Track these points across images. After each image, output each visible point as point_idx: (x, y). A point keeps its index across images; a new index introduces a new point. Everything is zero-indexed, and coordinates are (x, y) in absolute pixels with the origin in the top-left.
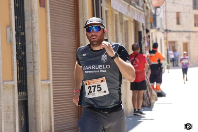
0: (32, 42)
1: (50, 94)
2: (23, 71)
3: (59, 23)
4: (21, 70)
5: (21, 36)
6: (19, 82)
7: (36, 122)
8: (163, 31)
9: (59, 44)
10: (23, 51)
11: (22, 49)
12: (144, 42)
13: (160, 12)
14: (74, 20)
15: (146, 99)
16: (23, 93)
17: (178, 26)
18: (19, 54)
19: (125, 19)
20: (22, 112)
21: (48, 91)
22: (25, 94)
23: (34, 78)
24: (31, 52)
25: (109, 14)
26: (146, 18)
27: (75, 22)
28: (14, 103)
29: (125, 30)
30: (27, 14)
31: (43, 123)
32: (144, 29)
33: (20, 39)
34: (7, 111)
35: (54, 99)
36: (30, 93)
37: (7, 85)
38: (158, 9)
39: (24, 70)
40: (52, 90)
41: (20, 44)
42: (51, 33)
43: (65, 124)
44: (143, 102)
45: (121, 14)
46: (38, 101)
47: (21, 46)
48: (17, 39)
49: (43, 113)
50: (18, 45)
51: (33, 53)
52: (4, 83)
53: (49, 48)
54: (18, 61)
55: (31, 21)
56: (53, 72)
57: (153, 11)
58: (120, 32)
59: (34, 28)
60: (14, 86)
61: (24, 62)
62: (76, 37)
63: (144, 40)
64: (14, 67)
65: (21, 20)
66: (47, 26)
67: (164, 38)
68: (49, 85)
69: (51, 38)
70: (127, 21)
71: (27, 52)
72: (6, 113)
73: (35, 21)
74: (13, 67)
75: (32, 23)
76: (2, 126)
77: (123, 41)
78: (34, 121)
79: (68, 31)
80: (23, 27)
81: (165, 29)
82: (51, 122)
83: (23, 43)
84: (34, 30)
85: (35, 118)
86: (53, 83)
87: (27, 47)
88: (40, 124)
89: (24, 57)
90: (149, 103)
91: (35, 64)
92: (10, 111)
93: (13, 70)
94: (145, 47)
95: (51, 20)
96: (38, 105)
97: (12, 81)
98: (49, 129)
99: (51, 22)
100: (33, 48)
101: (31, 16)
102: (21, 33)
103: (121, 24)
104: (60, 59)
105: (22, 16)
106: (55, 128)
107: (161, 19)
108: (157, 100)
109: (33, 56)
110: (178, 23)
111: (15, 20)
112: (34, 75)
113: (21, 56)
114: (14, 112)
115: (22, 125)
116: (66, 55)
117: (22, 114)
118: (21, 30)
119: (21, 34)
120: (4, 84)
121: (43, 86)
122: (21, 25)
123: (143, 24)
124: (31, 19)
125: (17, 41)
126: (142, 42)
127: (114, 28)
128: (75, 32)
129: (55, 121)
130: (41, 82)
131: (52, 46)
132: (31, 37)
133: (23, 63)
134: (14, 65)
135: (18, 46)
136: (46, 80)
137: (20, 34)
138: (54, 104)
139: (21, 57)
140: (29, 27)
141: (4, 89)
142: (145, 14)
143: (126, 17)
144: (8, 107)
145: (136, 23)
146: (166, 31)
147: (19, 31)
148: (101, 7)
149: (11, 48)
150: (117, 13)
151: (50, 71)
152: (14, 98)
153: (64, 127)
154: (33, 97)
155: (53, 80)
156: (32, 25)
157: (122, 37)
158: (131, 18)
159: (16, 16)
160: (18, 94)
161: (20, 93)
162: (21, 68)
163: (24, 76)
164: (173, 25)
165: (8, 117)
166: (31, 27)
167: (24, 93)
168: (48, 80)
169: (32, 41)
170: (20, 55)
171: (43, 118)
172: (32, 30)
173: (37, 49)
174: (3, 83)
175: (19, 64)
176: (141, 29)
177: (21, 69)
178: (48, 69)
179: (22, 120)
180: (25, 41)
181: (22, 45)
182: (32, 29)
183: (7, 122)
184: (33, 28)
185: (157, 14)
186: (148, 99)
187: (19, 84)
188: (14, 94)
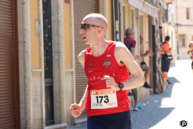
0: (58, 34)
1: (73, 81)
5: (48, 29)
6: (46, 70)
8: (174, 25)
10: (49, 42)
11: (49, 40)
12: (157, 35)
13: (172, 8)
17: (188, 20)
19: (140, 14)
20: (48, 96)
21: (71, 78)
23: (59, 67)
24: (56, 43)
25: (126, 9)
26: (159, 13)
28: (41, 88)
29: (140, 24)
30: (53, 9)
31: (66, 106)
32: (157, 24)
33: (47, 31)
34: (35, 95)
35: (76, 85)
36: (55, 79)
37: (35, 72)
38: (170, 5)
39: (50, 59)
40: (74, 77)
41: (47, 35)
42: (75, 26)
45: (137, 10)
46: (62, 87)
47: (48, 37)
48: (45, 31)
49: (66, 97)
50: (45, 36)
51: (58, 44)
53: (72, 39)
54: (45, 51)
55: (57, 15)
56: (76, 61)
57: (165, 7)
58: (136, 25)
59: (60, 21)
60: (41, 73)
61: (50, 52)
63: (157, 34)
65: (48, 14)
67: (175, 31)
68: (72, 72)
69: (75, 31)
70: (142, 16)
71: (53, 42)
72: (34, 97)
73: (60, 15)
74: (40, 56)
75: (58, 17)
76: (30, 109)
78: (59, 104)
80: (49, 21)
81: (176, 23)
83: (50, 35)
84: (60, 23)
85: (59, 102)
86: (76, 71)
87: (53, 39)
88: (64, 107)
89: (51, 47)
90: (161, 90)
91: (60, 54)
93: (40, 59)
94: (158, 40)
95: (74, 14)
96: (62, 90)
97: (40, 68)
99: (74, 17)
100: (58, 40)
101: (57, 11)
103: (137, 18)
105: (49, 11)
107: (172, 14)
109: (58, 47)
110: (188, 18)
111: (43, 14)
112: (59, 64)
113: (47, 46)
114: (41, 96)
115: (48, 108)
117: (48, 98)
118: (48, 24)
119: (48, 27)
121: (67, 73)
122: (48, 19)
123: (156, 18)
124: (56, 13)
125: (44, 33)
126: (155, 35)
127: (131, 22)
130: (65, 70)
131: (75, 38)
132: (57, 29)
134: (41, 55)
137: (47, 27)
138: (76, 89)
139: (47, 48)
141: (32, 76)
142: (158, 10)
143: (141, 12)
144: (36, 91)
145: (150, 18)
146: (177, 25)
147: (46, 24)
148: (119, 3)
149: (40, 39)
150: (134, 9)
152: (41, 84)
154: (58, 83)
155: (76, 68)
156: (58, 19)
157: (138, 30)
158: (145, 13)
159: (44, 11)
160: (45, 80)
161: (47, 80)
163: (50, 64)
164: (183, 20)
165: (35, 100)
166: (56, 21)
167: (50, 79)
168: (71, 68)
171: (66, 102)
172: (58, 24)
173: (62, 40)
174: (32, 71)
175: (46, 54)
176: (155, 23)
178: (72, 59)
179: (48, 103)
180: (51, 33)
183: (35, 105)
184: (58, 22)
185: (169, 9)
186: (160, 86)
187: (46, 71)
188: (41, 80)
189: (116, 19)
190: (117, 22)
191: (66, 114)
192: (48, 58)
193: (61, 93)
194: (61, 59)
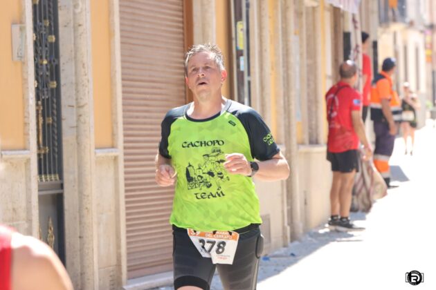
1: (116, 180)
2: (53, 125)
3: (143, 13)
4: (49, 125)
5: (48, 45)
6: (43, 152)
7: (82, 245)
8: (422, 28)
9: (141, 63)
10: (52, 80)
11: (52, 74)
14: (180, 8)
15: (360, 191)
16: (53, 178)
18: (43, 87)
19: (308, 3)
20: (50, 222)
21: (112, 172)
22: (56, 180)
23: (79, 144)
24: (72, 83)
27: (183, 11)
28: (29, 202)
29: (307, 30)
31: (99, 247)
32: (356, 27)
33: (47, 51)
34: (12, 220)
35: (126, 191)
36: (69, 177)
37: (12, 159)
39: (56, 125)
40: (121, 169)
42: (122, 37)
43: (156, 249)
44: (353, 200)
46: (88, 196)
47: (49, 67)
48: (39, 52)
49: (99, 224)
50: (42, 65)
51: (77, 84)
52: (5, 154)
53: (116, 71)
54: (40, 103)
55: (72, 8)
56: (125, 129)
58: (295, 34)
59: (80, 25)
60: (28, 161)
61: (55, 106)
62: (184, 47)
63: (355, 54)
64: (29, 118)
65: (49, 6)
66: (113, 21)
67: (425, 43)
68: (116, 158)
69: (122, 49)
70: (314, 9)
71: (63, 81)
73: (82, 9)
74: (25, 117)
75: (74, 14)
77: (301, 55)
78: (78, 241)
79: (167, 31)
80: (52, 24)
81: (428, 22)
82: (118, 247)
83: (54, 61)
84: (81, 29)
85: (80, 237)
86: (125, 154)
87: (63, 70)
88: (93, 250)
89: (57, 92)
90: (366, 201)
91: (81, 111)
92: (18, 220)
93: (26, 124)
95: (121, 6)
96: (88, 206)
97: (25, 149)
98: (114, 261)
100: (76, 73)
102: (50, 36)
103: (299, 14)
104: (145, 99)
106: (128, 261)
108: (384, 194)
109: (77, 91)
111: (34, 6)
112: (78, 136)
113: (47, 90)
114: (29, 221)
116: (160, 88)
117: (48, 228)
118: (48, 31)
119: (50, 40)
120: (4, 156)
121: (99, 162)
122: (50, 18)
123: (353, 15)
124: (72, 4)
128: (183, 34)
129: (128, 243)
130: (95, 153)
131: (123, 68)
132: (73, 46)
133: (53, 108)
134: (28, 113)
135: (42, 69)
136: (109, 148)
137: (47, 40)
138: (127, 203)
139: (47, 94)
140: (68, 23)
144: (14, 210)
145: (337, 13)
146: (432, 27)
147: (44, 33)
149: (23, 72)
151: (117, 127)
152: (28, 190)
153: (152, 257)
154: (76, 188)
155: (125, 148)
156: (74, 19)
157: (301, 46)
158: (322, 1)
160: (41, 179)
161: (46, 178)
162: (47, 118)
163: (56, 137)
166: (72, 22)
167: (55, 177)
168: (113, 147)
169: (75, 58)
170: (45, 89)
172: (75, 31)
173: (86, 75)
175: (43, 111)
177: (47, 122)
178: (114, 122)
179: (49, 240)
180: (57, 56)
181: (52, 66)
182: (74, 27)
184: (77, 26)
186: (364, 191)
187: (42, 157)
188: (28, 179)
189: (238, 18)
190: (241, 26)
191: (99, 269)
192: (50, 120)
193: (85, 212)
194: (85, 123)
